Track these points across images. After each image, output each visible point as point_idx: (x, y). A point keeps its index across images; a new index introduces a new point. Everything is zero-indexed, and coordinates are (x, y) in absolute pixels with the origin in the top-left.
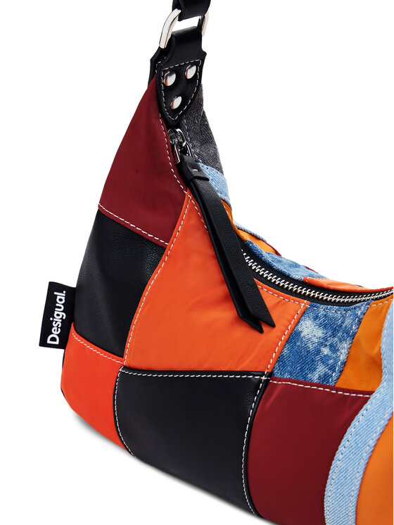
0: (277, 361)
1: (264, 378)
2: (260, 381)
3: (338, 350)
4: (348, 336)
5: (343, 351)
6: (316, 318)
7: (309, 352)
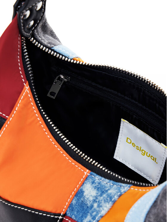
0: (69, 207)
1: (60, 217)
2: (58, 219)
3: (101, 206)
4: (111, 200)
5: (105, 209)
6: (93, 182)
7: (88, 207)
